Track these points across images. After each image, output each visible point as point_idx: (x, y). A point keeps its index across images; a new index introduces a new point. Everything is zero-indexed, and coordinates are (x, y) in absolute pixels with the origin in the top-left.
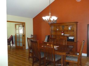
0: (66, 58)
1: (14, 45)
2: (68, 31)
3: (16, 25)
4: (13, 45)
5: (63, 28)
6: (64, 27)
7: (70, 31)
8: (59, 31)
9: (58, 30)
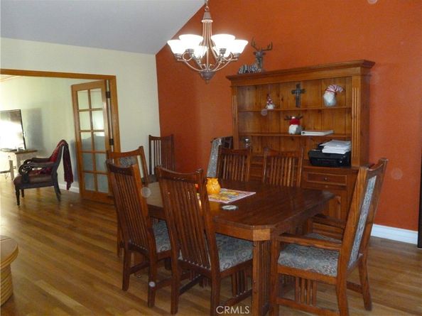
0: (282, 255)
1: (75, 188)
2: (321, 111)
3: (75, 90)
4: (68, 187)
5: (297, 99)
6: (303, 91)
7: (331, 110)
8: (277, 112)
9: (270, 107)
